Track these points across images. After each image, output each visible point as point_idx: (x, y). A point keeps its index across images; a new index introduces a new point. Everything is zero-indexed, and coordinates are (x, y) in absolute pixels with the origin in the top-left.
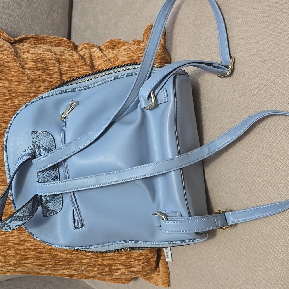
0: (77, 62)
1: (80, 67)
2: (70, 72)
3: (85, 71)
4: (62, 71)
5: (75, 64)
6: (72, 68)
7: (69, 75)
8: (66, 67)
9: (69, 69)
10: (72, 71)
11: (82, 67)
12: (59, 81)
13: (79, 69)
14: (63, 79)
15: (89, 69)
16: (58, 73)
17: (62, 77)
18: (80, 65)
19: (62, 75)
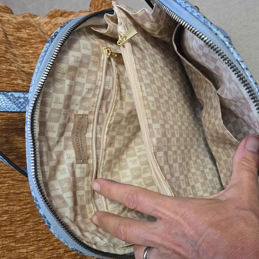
0: (23, 24)
1: (28, 29)
2: (16, 33)
3: (34, 32)
4: (7, 32)
5: (21, 26)
6: (18, 29)
7: (15, 36)
8: (11, 28)
9: (14, 30)
10: (19, 32)
11: (30, 28)
12: (5, 40)
13: (27, 31)
14: (9, 40)
15: (39, 30)
16: (2, 32)
17: (8, 38)
18: (27, 27)
19: (8, 36)
